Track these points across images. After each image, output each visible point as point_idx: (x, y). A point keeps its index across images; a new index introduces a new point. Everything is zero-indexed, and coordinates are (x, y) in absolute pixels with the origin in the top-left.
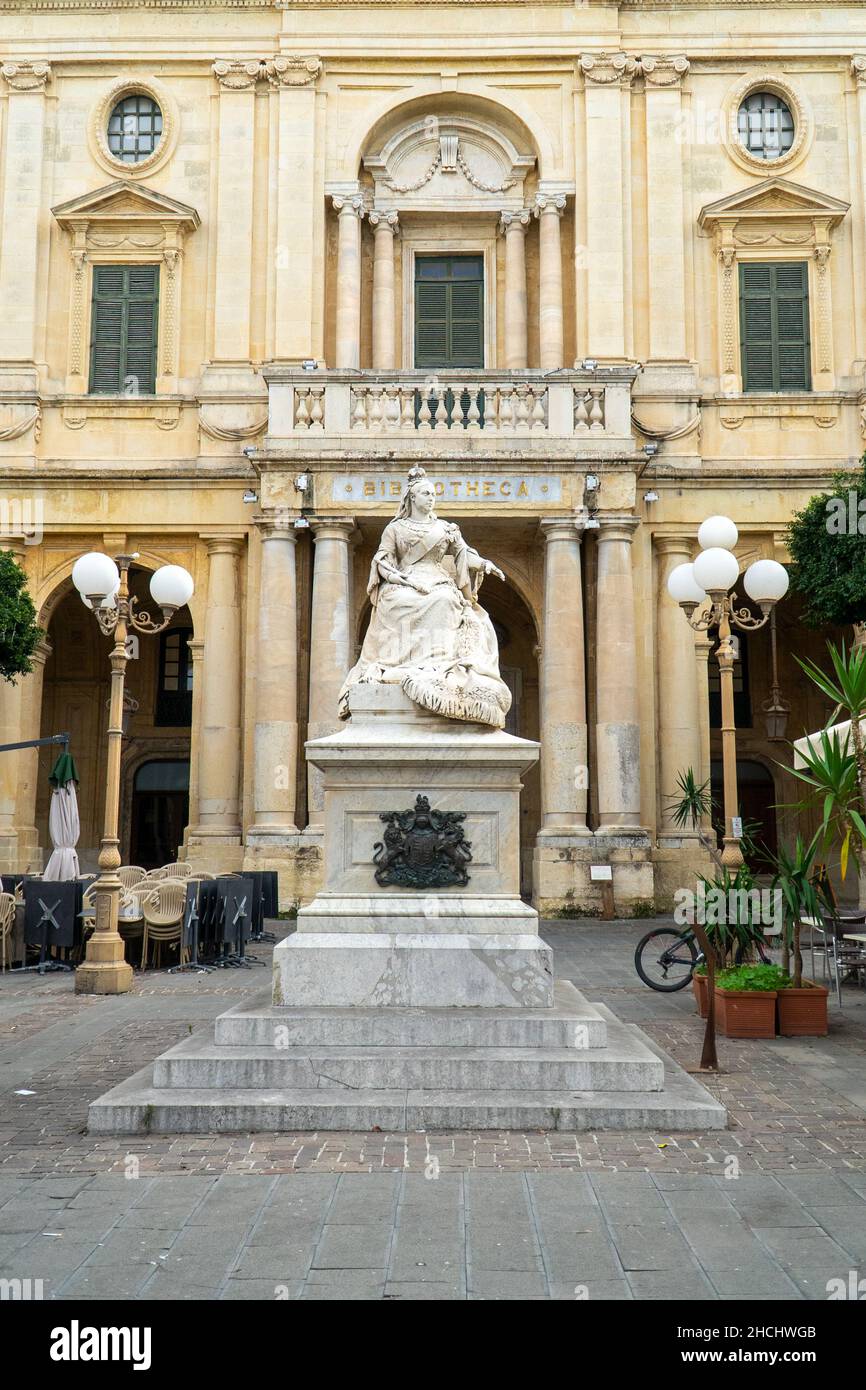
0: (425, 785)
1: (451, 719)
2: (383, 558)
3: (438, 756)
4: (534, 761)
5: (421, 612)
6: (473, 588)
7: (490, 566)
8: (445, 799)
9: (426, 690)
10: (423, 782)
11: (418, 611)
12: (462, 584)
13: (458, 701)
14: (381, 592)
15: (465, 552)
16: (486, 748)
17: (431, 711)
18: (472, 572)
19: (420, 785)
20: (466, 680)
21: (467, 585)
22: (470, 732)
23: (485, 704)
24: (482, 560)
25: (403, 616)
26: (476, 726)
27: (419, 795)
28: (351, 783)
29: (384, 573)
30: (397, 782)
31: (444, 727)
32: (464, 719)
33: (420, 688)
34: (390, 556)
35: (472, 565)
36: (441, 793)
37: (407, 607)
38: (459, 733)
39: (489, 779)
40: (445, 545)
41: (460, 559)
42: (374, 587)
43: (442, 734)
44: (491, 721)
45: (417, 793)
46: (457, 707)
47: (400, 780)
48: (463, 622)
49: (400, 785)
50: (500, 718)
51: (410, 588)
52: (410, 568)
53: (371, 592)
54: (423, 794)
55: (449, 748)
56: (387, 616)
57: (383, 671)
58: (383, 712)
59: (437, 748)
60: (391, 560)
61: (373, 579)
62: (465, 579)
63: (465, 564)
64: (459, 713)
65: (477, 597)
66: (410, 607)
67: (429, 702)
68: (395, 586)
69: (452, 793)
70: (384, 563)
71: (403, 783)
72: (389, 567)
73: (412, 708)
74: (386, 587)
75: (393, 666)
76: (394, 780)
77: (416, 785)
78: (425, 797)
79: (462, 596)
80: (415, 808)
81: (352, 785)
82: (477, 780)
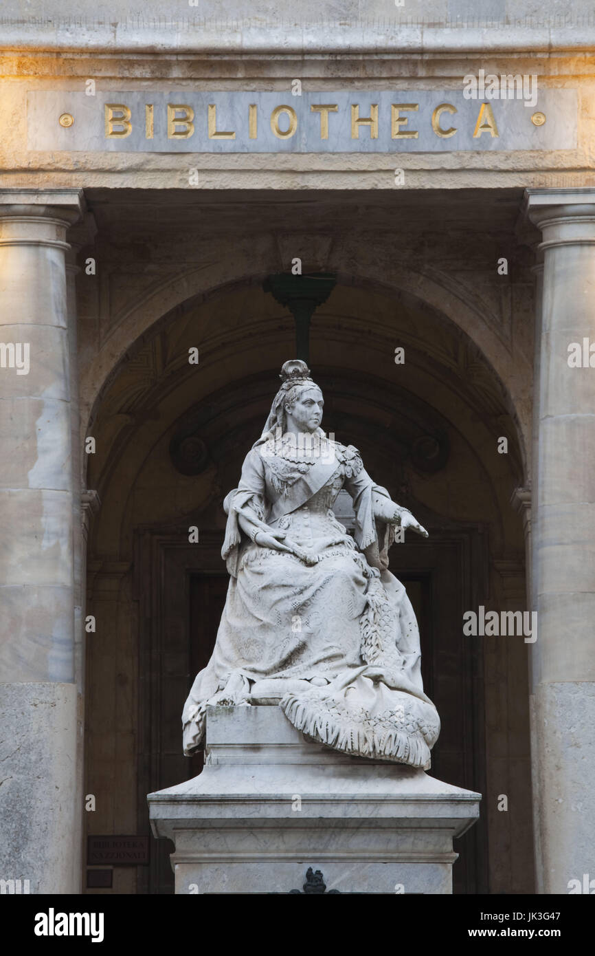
0: (318, 855)
1: (353, 757)
2: (245, 505)
3: (337, 812)
4: (472, 819)
5: (308, 594)
6: (381, 548)
7: (408, 519)
8: (346, 874)
9: (317, 715)
10: (315, 850)
11: (301, 592)
12: (365, 543)
13: (362, 732)
14: (244, 558)
15: (368, 494)
16: (404, 801)
17: (326, 745)
18: (382, 524)
19: (310, 855)
20: (375, 698)
21: (372, 545)
22: (380, 776)
23: (402, 736)
24: (395, 506)
25: (281, 600)
26: (392, 767)
27: (310, 869)
28: (212, 852)
29: (250, 529)
30: (278, 850)
31: (343, 769)
32: (372, 757)
33: (309, 712)
34: (256, 500)
35: (379, 512)
36: (341, 865)
37: (284, 586)
38: (366, 777)
39: (410, 843)
40: (339, 483)
41: (362, 504)
42: (232, 548)
43: (342, 780)
44: (411, 761)
45: (306, 866)
46: (362, 740)
47: (282, 847)
48: (367, 606)
49: (282, 855)
50: (422, 755)
51: (289, 555)
52: (287, 519)
53: (228, 555)
54: (316, 867)
55: (353, 801)
56: (256, 598)
57: (251, 682)
58: (256, 748)
59: (336, 801)
60: (258, 506)
61: (231, 536)
62: (369, 534)
63: (369, 512)
64: (365, 749)
65: (387, 562)
66: (291, 586)
67: (322, 732)
68: (266, 551)
69: (356, 866)
70: (248, 512)
71: (287, 851)
72: (254, 518)
73: (296, 741)
74: (251, 553)
75: (266, 673)
76: (273, 847)
77: (306, 855)
78: (318, 872)
79: (364, 562)
80: (305, 887)
81: (214, 855)
82: (392, 846)
